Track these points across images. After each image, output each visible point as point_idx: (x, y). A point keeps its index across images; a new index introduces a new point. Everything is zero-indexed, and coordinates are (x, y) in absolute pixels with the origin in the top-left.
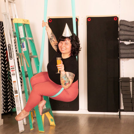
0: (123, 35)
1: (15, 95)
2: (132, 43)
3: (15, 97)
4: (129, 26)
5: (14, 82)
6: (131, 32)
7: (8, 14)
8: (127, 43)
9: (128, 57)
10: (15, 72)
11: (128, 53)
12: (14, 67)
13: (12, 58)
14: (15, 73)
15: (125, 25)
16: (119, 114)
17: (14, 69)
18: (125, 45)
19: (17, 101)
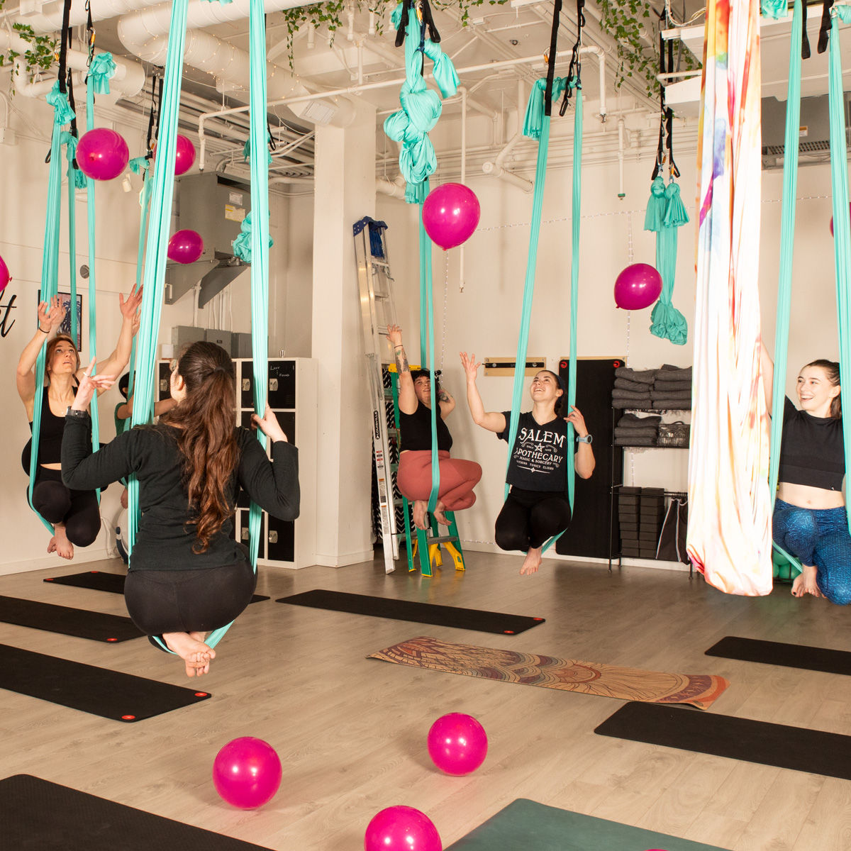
0: (619, 399)
1: (381, 504)
2: (652, 415)
3: (381, 508)
4: (633, 381)
5: (382, 480)
6: (635, 394)
7: (377, 356)
8: (641, 415)
9: (638, 444)
10: (382, 462)
11: (630, 437)
12: (382, 453)
13: (379, 436)
14: (383, 464)
15: (625, 379)
16: (618, 564)
17: (382, 457)
18: (638, 420)
19: (384, 516)
